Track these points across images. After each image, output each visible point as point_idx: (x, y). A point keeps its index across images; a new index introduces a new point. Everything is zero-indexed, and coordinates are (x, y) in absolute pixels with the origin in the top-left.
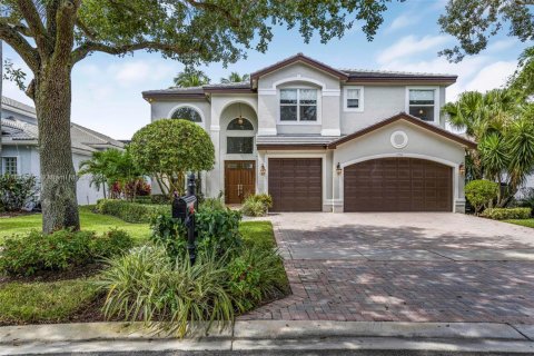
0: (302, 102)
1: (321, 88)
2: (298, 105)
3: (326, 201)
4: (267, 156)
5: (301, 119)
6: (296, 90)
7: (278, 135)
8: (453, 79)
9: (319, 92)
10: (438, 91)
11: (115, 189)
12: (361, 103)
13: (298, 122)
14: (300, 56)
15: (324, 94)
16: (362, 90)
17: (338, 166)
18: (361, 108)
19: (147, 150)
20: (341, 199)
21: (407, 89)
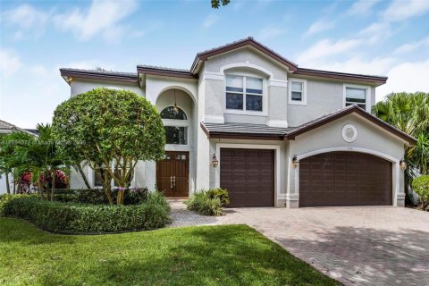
0: (248, 90)
1: (268, 77)
2: (245, 93)
3: (279, 196)
4: (219, 146)
5: (247, 109)
6: (242, 77)
7: (225, 123)
8: (383, 80)
9: (265, 81)
10: (369, 90)
11: (23, 180)
12: (305, 97)
13: (244, 112)
14: (250, 41)
15: (272, 84)
16: (305, 83)
17: (294, 159)
18: (304, 101)
19: (80, 128)
20: (297, 194)
21: (345, 86)
